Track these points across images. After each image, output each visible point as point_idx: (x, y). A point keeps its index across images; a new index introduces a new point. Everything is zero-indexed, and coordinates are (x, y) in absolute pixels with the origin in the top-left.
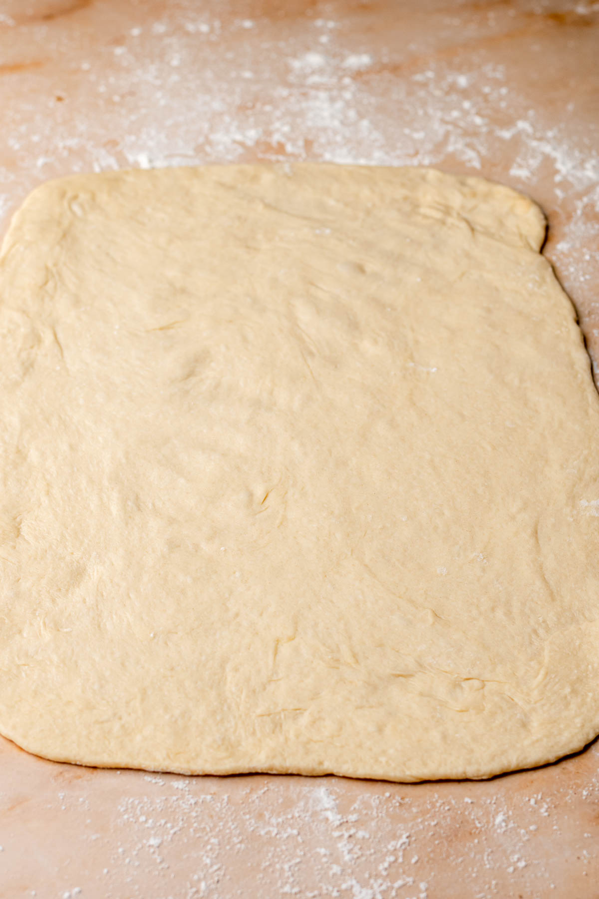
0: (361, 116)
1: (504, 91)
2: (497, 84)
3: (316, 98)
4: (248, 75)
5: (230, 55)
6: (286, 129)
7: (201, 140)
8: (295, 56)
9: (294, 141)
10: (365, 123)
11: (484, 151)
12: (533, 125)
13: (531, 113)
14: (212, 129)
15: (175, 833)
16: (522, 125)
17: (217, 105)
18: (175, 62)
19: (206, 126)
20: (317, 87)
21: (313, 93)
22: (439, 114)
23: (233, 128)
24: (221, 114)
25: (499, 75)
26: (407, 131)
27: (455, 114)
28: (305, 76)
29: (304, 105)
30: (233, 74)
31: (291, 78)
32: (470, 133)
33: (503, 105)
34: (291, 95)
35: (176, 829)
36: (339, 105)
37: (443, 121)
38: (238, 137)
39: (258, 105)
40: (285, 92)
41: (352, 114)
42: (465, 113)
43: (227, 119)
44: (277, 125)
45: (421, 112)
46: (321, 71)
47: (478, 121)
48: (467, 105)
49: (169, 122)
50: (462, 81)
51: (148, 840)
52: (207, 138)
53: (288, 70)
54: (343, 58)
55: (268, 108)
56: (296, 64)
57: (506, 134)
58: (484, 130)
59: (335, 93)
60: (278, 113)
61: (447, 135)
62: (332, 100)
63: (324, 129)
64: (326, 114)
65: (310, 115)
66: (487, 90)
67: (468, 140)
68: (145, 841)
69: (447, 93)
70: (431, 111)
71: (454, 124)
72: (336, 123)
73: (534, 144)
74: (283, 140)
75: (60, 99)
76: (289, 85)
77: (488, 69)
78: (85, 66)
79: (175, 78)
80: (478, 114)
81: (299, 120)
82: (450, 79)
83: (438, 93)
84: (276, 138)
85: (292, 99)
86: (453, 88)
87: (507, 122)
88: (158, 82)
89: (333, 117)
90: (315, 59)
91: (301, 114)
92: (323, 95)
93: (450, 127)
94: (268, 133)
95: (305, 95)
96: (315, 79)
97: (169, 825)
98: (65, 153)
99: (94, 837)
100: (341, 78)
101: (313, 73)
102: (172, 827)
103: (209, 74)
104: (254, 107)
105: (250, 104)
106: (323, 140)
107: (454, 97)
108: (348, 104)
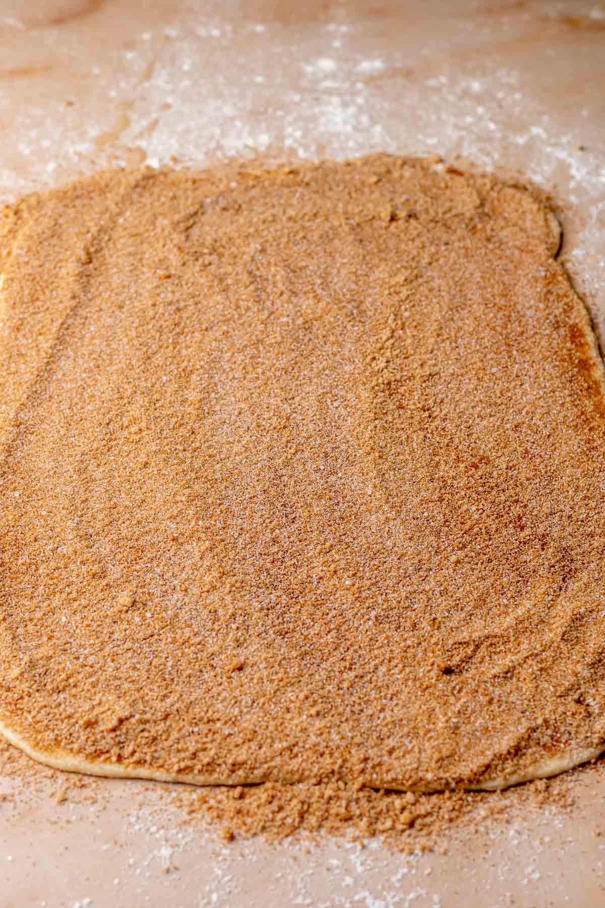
0: (373, 121)
1: (518, 96)
2: (511, 89)
3: (329, 103)
4: (259, 79)
5: (242, 60)
6: (298, 134)
7: (213, 145)
8: (308, 61)
9: (306, 148)
10: (378, 129)
11: (496, 156)
12: (546, 130)
13: (545, 118)
14: (223, 134)
15: (186, 844)
16: (536, 130)
17: (229, 110)
18: (186, 67)
19: (217, 131)
20: (329, 92)
21: (325, 97)
22: (452, 120)
23: (245, 134)
24: (232, 119)
25: (513, 80)
26: (420, 137)
27: (469, 119)
28: (318, 81)
29: (317, 110)
30: (245, 79)
31: (304, 83)
32: (485, 138)
33: (517, 110)
34: (302, 100)
35: (188, 839)
36: (352, 110)
37: (457, 127)
38: (250, 142)
39: (270, 110)
40: (297, 98)
41: (365, 119)
42: (480, 119)
43: (238, 124)
44: (290, 130)
45: (434, 118)
46: (333, 76)
47: (492, 126)
48: (480, 110)
49: (180, 128)
50: (476, 86)
51: (159, 850)
52: (218, 142)
53: (301, 75)
54: (356, 63)
55: (279, 113)
56: (309, 69)
57: (521, 140)
58: (498, 135)
59: (347, 98)
60: (290, 119)
61: (461, 139)
62: (345, 105)
63: (337, 135)
64: (339, 119)
65: (323, 120)
66: (500, 95)
67: (482, 145)
68: (156, 852)
69: (461, 98)
70: (444, 117)
71: (467, 128)
72: (349, 128)
73: (549, 149)
74: (296, 145)
75: (70, 104)
76: (301, 90)
77: (502, 73)
78: (96, 71)
79: (186, 83)
80: (492, 120)
81: (311, 126)
82: (464, 84)
83: (451, 98)
84: (288, 142)
85: (304, 104)
86: (466, 93)
87: (522, 128)
88: (169, 87)
89: (345, 122)
90: (327, 64)
91: (314, 119)
92: (335, 100)
93: (464, 133)
94: (280, 138)
95: (317, 100)
96: (328, 84)
97: (180, 836)
98: (76, 159)
99: (105, 847)
100: (353, 83)
101: (326, 77)
102: (184, 837)
103: (221, 79)
104: (266, 111)
105: (262, 109)
106: (335, 145)
107: (468, 103)
108: (360, 110)
